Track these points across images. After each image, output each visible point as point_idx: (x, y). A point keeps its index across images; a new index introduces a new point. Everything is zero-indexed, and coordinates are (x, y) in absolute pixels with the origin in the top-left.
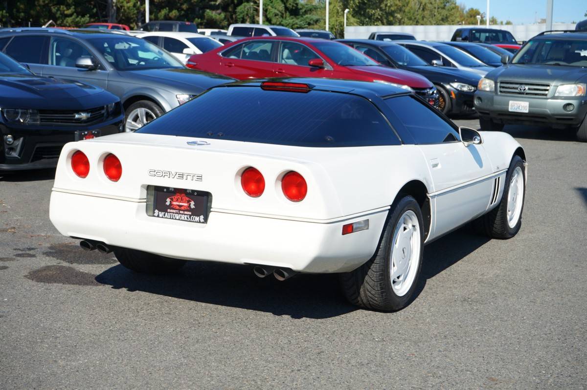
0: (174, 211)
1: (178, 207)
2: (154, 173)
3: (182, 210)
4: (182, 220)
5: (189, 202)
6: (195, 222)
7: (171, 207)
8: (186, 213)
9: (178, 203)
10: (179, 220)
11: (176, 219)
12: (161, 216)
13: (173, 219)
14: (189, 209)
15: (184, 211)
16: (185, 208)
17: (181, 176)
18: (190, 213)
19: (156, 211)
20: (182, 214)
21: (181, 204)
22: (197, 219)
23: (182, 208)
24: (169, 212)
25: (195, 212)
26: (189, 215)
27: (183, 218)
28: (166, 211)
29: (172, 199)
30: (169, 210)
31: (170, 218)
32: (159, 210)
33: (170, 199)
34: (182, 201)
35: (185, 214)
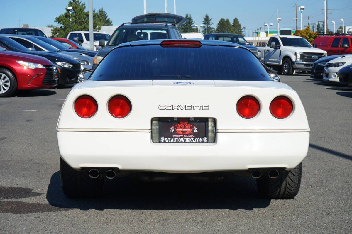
0: (179, 136)
1: (182, 133)
2: (164, 107)
3: (186, 135)
4: (187, 143)
5: (191, 128)
6: (199, 143)
7: (175, 133)
8: (189, 136)
9: (182, 130)
10: (184, 142)
11: (181, 142)
12: (167, 141)
13: (178, 142)
14: (192, 133)
15: (188, 135)
16: (189, 133)
17: (190, 107)
18: (194, 136)
19: (163, 138)
20: (187, 138)
21: (184, 130)
22: (201, 140)
23: (186, 133)
24: (175, 138)
25: (198, 135)
26: (193, 138)
27: (188, 141)
28: (172, 137)
29: (176, 128)
30: (173, 136)
31: (176, 142)
32: (165, 137)
33: (174, 127)
34: (185, 127)
35: (189, 138)
